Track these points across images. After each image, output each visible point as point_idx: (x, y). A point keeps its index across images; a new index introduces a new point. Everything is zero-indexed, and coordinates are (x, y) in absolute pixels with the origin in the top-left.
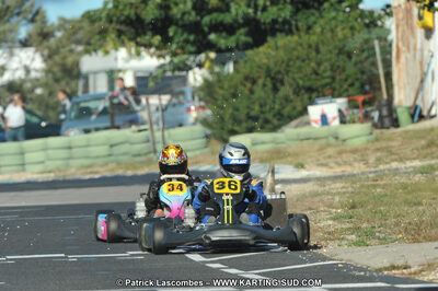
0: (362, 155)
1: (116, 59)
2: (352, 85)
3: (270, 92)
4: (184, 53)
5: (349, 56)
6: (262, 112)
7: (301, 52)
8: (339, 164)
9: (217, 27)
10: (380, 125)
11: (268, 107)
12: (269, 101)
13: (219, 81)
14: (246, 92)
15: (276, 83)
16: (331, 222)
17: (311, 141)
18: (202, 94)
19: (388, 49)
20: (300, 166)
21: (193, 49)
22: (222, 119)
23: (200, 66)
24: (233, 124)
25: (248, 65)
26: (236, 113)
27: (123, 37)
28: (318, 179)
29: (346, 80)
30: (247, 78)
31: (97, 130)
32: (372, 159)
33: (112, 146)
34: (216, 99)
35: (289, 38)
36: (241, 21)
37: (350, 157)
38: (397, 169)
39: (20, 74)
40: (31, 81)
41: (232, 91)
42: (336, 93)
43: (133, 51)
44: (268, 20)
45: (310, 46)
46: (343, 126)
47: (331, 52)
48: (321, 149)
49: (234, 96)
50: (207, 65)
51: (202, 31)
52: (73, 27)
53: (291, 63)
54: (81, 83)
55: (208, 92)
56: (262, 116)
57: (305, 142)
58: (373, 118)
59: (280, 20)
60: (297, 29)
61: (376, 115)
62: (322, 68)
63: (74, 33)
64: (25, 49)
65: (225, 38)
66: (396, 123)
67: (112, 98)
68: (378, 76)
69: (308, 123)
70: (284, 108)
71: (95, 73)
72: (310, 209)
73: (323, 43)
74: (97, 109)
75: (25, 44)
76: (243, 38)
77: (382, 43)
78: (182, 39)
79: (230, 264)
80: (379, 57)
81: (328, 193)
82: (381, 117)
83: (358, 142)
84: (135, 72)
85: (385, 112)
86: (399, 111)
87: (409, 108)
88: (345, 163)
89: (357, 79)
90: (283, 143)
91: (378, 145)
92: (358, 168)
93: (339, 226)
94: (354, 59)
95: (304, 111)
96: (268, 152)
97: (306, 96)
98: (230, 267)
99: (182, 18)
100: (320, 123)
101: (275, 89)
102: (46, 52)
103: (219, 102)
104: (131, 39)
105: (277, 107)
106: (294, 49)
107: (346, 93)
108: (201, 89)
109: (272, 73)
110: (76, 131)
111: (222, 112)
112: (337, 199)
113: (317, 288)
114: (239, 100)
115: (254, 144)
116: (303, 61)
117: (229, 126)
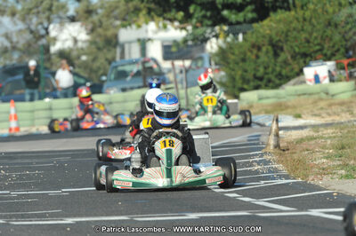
0: (348, 107)
1: (147, 31)
2: (338, 50)
3: (272, 57)
4: (202, 26)
5: (336, 27)
6: (266, 73)
7: (297, 25)
8: (329, 115)
9: (229, 6)
11: (270, 70)
12: (271, 65)
13: (231, 48)
14: (253, 57)
15: (276, 49)
16: (325, 161)
17: (306, 96)
18: (217, 59)
20: (298, 116)
21: (209, 23)
22: (233, 79)
23: (217, 36)
24: (243, 84)
25: (254, 36)
26: (245, 74)
27: (153, 14)
28: (314, 127)
29: (333, 47)
30: (253, 46)
31: (132, 89)
34: (228, 63)
35: (287, 13)
37: (338, 109)
39: (69, 44)
40: (78, 49)
41: (242, 56)
43: (161, 24)
45: (305, 20)
46: (332, 84)
48: (315, 102)
49: (244, 60)
50: (222, 36)
51: (216, 8)
52: (110, 7)
53: (289, 34)
54: (118, 50)
55: (223, 57)
56: (266, 76)
57: (302, 97)
58: (355, 77)
60: (294, 6)
63: (112, 11)
64: (73, 24)
65: (235, 14)
67: (144, 63)
69: (304, 82)
71: (130, 42)
72: (308, 150)
73: (315, 17)
74: (131, 72)
75: (73, 19)
76: (250, 15)
78: (200, 15)
79: (244, 194)
81: (322, 138)
83: (345, 97)
84: (163, 41)
88: (335, 114)
89: (342, 46)
90: (284, 97)
92: (345, 118)
93: (331, 163)
94: (339, 27)
95: (301, 72)
96: (272, 105)
97: (301, 61)
98: (244, 196)
100: (313, 81)
101: (276, 55)
102: (90, 26)
103: (231, 66)
104: (159, 16)
105: (278, 69)
106: (291, 22)
107: (334, 58)
108: (217, 55)
109: (274, 42)
110: (115, 89)
111: (233, 73)
112: (329, 142)
113: (315, 212)
114: (247, 63)
115: (260, 99)
116: (299, 32)
117: (239, 84)
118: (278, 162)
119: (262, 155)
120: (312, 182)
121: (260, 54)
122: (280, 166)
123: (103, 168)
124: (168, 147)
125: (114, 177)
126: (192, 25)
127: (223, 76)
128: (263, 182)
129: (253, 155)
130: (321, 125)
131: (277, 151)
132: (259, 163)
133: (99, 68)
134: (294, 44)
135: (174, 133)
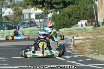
0: (92, 34)
1: (31, 11)
2: (88, 17)
3: (68, 18)
4: (47, 9)
5: (87, 10)
7: (76, 9)
8: (87, 36)
9: (55, 3)
10: (95, 26)
11: (68, 22)
12: (68, 21)
13: (56, 16)
14: (63, 18)
15: (70, 16)
16: (89, 50)
17: (79, 30)
19: (96, 8)
20: (78, 36)
21: (50, 8)
22: (57, 25)
23: (51, 12)
24: (59, 26)
25: (63, 12)
26: (60, 23)
27: (33, 5)
28: (83, 39)
29: (86, 16)
30: (63, 15)
32: (94, 35)
33: (31, 31)
34: (55, 20)
35: (73, 5)
36: (61, 2)
37: (89, 34)
38: (101, 37)
39: (8, 14)
40: (10, 16)
41: (59, 18)
42: (84, 19)
43: (35, 8)
44: (68, 1)
45: (78, 8)
46: (87, 27)
47: (83, 9)
48: (82, 32)
49: (60, 19)
50: (53, 12)
51: (52, 4)
52: (20, 3)
53: (73, 12)
54: (22, 16)
55: (54, 18)
56: (66, 24)
58: (93, 25)
59: (71, 1)
60: (75, 4)
61: (94, 24)
62: (81, 13)
63: (21, 4)
65: (57, 6)
66: (99, 26)
68: (94, 15)
69: (78, 26)
70: (72, 22)
71: (26, 14)
72: (83, 46)
73: (81, 7)
74: (27, 22)
75: (9, 7)
76: (62, 6)
77: (95, 7)
78: (47, 6)
80: (94, 10)
81: (86, 43)
82: (95, 24)
83: (90, 31)
84: (35, 14)
85: (96, 23)
86: (100, 23)
87: (102, 22)
88: (88, 35)
89: (89, 15)
91: (95, 31)
92: (91, 37)
93: (91, 50)
94: (89, 11)
95: (77, 23)
96: (69, 33)
97: (77, 19)
98: (67, 60)
99: (47, 1)
100: (81, 26)
101: (70, 18)
102: (14, 9)
103: (56, 21)
105: (70, 22)
106: (74, 8)
107: (87, 19)
108: (52, 18)
109: (69, 14)
110: (22, 28)
111: (57, 23)
112: (89, 44)
113: (90, 65)
114: (61, 20)
115: (65, 31)
116: (76, 11)
117: (58, 26)
118: (75, 50)
119: (69, 48)
120: (87, 56)
121: (65, 17)
122: (76, 51)
123: (23, 51)
124: (43, 45)
125: (27, 54)
126: (44, 9)
127: (54, 24)
128: (72, 56)
129: (67, 48)
130: (85, 39)
131: (74, 46)
132: (69, 50)
133: (16, 21)
134: (75, 15)
135: (44, 41)
